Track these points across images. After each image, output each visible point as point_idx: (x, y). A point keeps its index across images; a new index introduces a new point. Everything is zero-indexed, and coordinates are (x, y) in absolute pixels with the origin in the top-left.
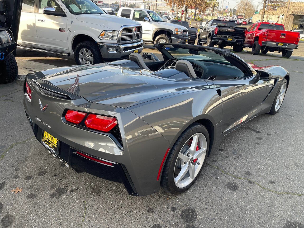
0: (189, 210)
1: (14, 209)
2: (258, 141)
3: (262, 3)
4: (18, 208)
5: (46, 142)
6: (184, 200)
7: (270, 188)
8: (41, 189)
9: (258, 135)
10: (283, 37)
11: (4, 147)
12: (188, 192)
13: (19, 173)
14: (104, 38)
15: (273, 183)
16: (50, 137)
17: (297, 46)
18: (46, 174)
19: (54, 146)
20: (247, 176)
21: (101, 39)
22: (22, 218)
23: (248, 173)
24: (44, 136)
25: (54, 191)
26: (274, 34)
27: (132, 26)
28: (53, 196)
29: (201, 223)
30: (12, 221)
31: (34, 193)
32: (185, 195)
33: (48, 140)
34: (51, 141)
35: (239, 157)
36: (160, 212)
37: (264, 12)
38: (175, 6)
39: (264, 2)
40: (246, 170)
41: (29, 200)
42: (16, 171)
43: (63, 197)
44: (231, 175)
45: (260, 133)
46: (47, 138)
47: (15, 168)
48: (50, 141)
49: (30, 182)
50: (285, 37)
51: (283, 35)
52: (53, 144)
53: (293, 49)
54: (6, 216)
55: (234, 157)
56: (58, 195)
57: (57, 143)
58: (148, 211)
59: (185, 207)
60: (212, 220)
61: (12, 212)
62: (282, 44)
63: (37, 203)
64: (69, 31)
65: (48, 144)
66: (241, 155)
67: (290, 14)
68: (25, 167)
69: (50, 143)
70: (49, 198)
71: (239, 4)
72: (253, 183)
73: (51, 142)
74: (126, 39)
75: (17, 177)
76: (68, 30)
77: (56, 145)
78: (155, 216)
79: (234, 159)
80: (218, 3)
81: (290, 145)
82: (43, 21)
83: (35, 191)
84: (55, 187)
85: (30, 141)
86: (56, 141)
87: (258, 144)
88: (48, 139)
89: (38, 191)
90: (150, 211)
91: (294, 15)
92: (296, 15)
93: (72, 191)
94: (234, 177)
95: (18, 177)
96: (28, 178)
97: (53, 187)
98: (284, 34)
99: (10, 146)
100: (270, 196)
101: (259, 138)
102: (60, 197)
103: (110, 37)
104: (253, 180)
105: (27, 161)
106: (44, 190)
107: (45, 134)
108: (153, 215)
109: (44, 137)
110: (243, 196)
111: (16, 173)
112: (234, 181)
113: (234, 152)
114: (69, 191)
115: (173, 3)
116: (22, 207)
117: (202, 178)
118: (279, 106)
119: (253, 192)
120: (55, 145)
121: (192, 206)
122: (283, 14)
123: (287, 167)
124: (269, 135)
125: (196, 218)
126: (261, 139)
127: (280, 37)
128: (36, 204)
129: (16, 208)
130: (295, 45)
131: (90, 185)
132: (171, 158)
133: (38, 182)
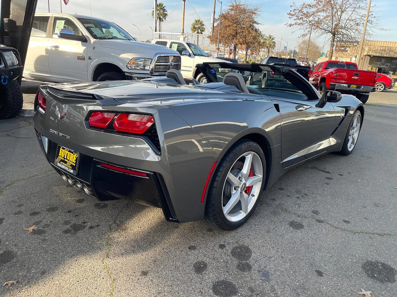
0: (242, 247)
1: (15, 245)
2: (327, 181)
3: (329, 41)
4: (20, 244)
5: (61, 162)
6: (235, 237)
7: (343, 227)
8: (51, 225)
9: (328, 175)
10: (356, 78)
11: (3, 182)
12: (240, 230)
13: (23, 209)
14: (133, 67)
15: (347, 222)
16: (67, 154)
17: (374, 88)
18: (57, 210)
19: (72, 165)
20: (314, 215)
21: (130, 68)
22: (25, 254)
23: (316, 212)
24: (60, 155)
25: (68, 227)
26: (345, 74)
27: (168, 55)
28: (66, 232)
29: (256, 261)
30: (13, 258)
31: (42, 228)
32: (237, 232)
33: (65, 159)
34: (69, 159)
35: (304, 196)
36: (205, 249)
37: (332, 52)
38: (221, 44)
39: (331, 40)
40: (313, 209)
41: (36, 236)
42: (18, 206)
43: (80, 234)
44: (295, 214)
45: (330, 173)
46: (63, 156)
47: (18, 204)
48: (67, 159)
49: (36, 218)
50: (358, 78)
51: (356, 75)
52: (71, 163)
53: (369, 92)
54: (5, 252)
55: (298, 196)
56: (73, 231)
57: (76, 160)
58: (189, 248)
59: (236, 245)
60: (270, 258)
61: (13, 247)
62: (356, 86)
63: (47, 239)
64: (90, 58)
65: (63, 163)
66: (306, 195)
67: (364, 55)
68: (30, 203)
69: (66, 162)
70: (62, 234)
71: (300, 45)
72: (322, 222)
73: (69, 160)
74: (161, 70)
75: (20, 212)
76: (89, 58)
77: (74, 163)
78: (198, 253)
79: (298, 198)
80: (274, 43)
81: (368, 186)
82: (58, 47)
83: (43, 227)
84: (70, 223)
86: (74, 157)
87: (328, 184)
88: (64, 157)
89: (48, 227)
90: (192, 248)
91: (369, 56)
92: (372, 56)
93: (91, 227)
94: (298, 216)
95: (21, 213)
96: (34, 214)
97: (66, 223)
98: (357, 74)
99: (12, 182)
100: (344, 235)
101: (328, 178)
102: (75, 233)
103: (142, 67)
104: (322, 219)
105: (33, 197)
106: (55, 226)
107: (60, 152)
108: (196, 252)
109: (59, 156)
110: (309, 234)
111: (18, 209)
112: (299, 220)
113: (298, 192)
114: (87, 228)
115: (218, 41)
116: (25, 243)
117: (257, 216)
118: (353, 146)
119: (322, 231)
120: (73, 162)
121: (245, 244)
122: (356, 56)
123: (365, 207)
124: (341, 175)
125: (250, 256)
126: (331, 179)
127: (353, 77)
128: (44, 240)
129: (17, 244)
130: (372, 88)
131: (115, 222)
132: (218, 176)
133: (47, 218)
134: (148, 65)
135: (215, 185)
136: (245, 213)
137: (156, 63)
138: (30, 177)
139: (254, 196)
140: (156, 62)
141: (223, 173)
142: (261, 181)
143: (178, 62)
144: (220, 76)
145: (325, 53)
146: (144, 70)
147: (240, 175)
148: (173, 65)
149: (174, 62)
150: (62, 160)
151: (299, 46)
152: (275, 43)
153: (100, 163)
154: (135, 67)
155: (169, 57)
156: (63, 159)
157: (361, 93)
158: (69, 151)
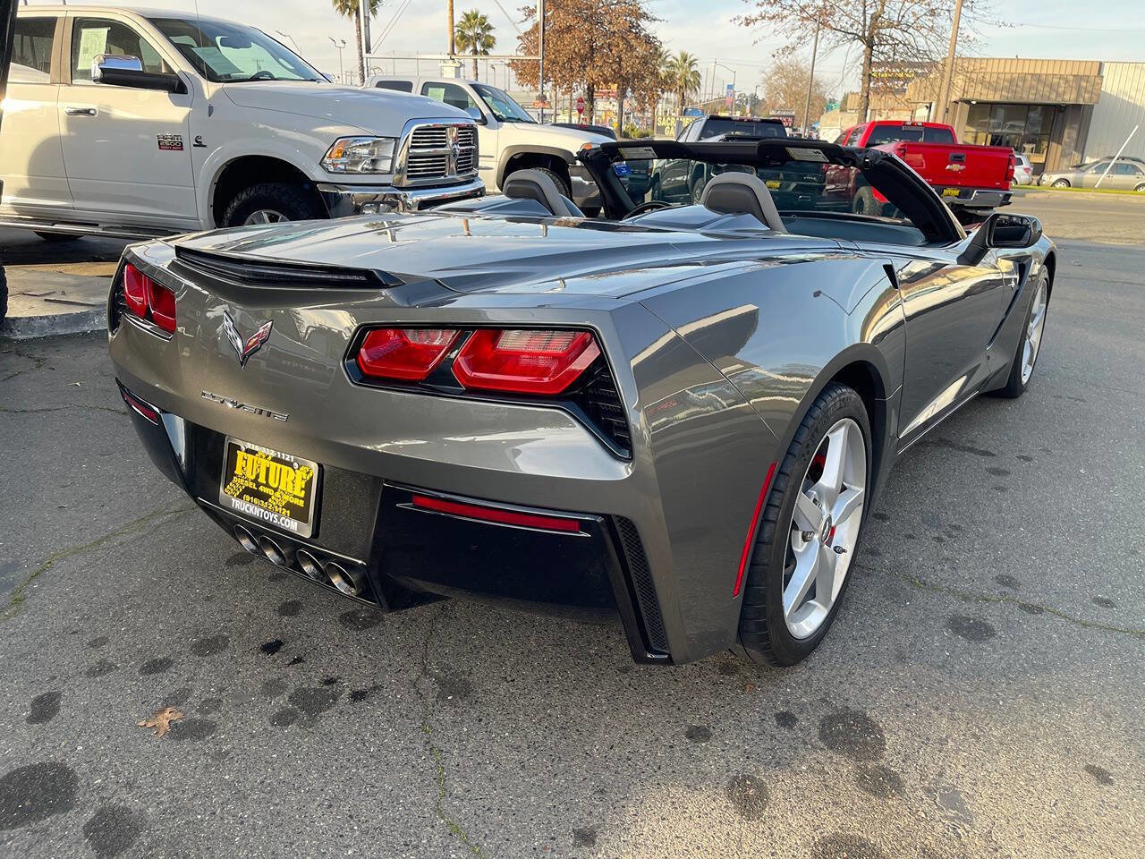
0: (845, 715)
1: (130, 786)
2: (994, 479)
3: (858, 64)
4: (144, 780)
5: (247, 497)
6: (811, 686)
7: (1103, 621)
8: (224, 701)
9: (987, 463)
10: (956, 167)
11: (14, 566)
12: (815, 658)
13: (109, 652)
14: (343, 167)
15: (1107, 603)
16: (268, 469)
17: (1006, 195)
18: (226, 646)
19: (288, 506)
20: (1006, 589)
21: (331, 169)
22: (173, 813)
23: (1006, 581)
24: (238, 471)
25: (281, 702)
26: (920, 156)
28: (283, 719)
29: (907, 757)
30: (136, 830)
31: (198, 716)
32: (810, 669)
33: (258, 485)
34: (275, 486)
35: (954, 534)
36: (738, 735)
37: (867, 97)
38: (550, 84)
39: (862, 60)
40: (995, 573)
41: (186, 744)
42: (92, 646)
43: (330, 720)
44: (954, 593)
45: (993, 455)
46: (253, 477)
47: (87, 639)
48: (267, 485)
49: (167, 682)
50: (962, 167)
51: (958, 160)
52: (285, 497)
53: (992, 208)
54: (101, 813)
55: (936, 535)
56: (303, 715)
57: (306, 489)
58: (690, 735)
59: (825, 711)
60: (943, 742)
61: (124, 794)
62: (957, 192)
63: (227, 753)
64: (199, 144)
65: (256, 500)
66: (957, 528)
67: (953, 100)
68: (127, 630)
69: (265, 497)
70: (270, 728)
71: (770, 78)
72: (1041, 611)
73: (276, 490)
74: (424, 171)
75: (103, 668)
76: (197, 141)
77: (300, 498)
78: (723, 751)
79: (939, 540)
80: (696, 74)
81: (1113, 485)
82: (91, 112)
83: (203, 712)
84: (284, 687)
85: (120, 539)
86: (299, 479)
87: (1003, 490)
88: (255, 481)
89: (216, 708)
90: (697, 734)
91: (968, 102)
92: (974, 103)
93: (357, 696)
94: (966, 598)
95: (110, 669)
96: (155, 667)
97: (272, 688)
98: (960, 157)
99: (41, 562)
100: (1115, 646)
101: (997, 472)
102: (313, 720)
103: (365, 165)
104: (1036, 601)
105: (128, 609)
106: (238, 702)
107: (240, 463)
108: (714, 746)
109: (236, 475)
110: (1019, 654)
111: (95, 657)
112: (970, 610)
113: (933, 521)
114: (344, 698)
115: (540, 74)
116: (160, 772)
117: (847, 609)
118: (1030, 368)
119: (1050, 638)
120: (295, 496)
121: (850, 704)
122: (931, 104)
123: (1134, 552)
124: (1027, 459)
125: (882, 742)
126: (1006, 473)
127: (948, 167)
128: (220, 756)
129: (135, 781)
130: (1001, 194)
131: (425, 672)
132: (775, 506)
133: (203, 678)
134: (387, 158)
135: (766, 535)
136: (826, 606)
137: (410, 151)
138: (99, 542)
139: (844, 551)
140: (413, 147)
141: (788, 493)
142: (860, 504)
143: (470, 144)
144: (580, 179)
145: (839, 98)
146: (374, 171)
147: (815, 493)
148: (458, 152)
149: (460, 145)
150: (247, 491)
151: (765, 81)
152: (699, 75)
153: (406, 497)
154: (345, 164)
155: (444, 129)
156: (253, 486)
157: (970, 211)
158: (275, 460)
